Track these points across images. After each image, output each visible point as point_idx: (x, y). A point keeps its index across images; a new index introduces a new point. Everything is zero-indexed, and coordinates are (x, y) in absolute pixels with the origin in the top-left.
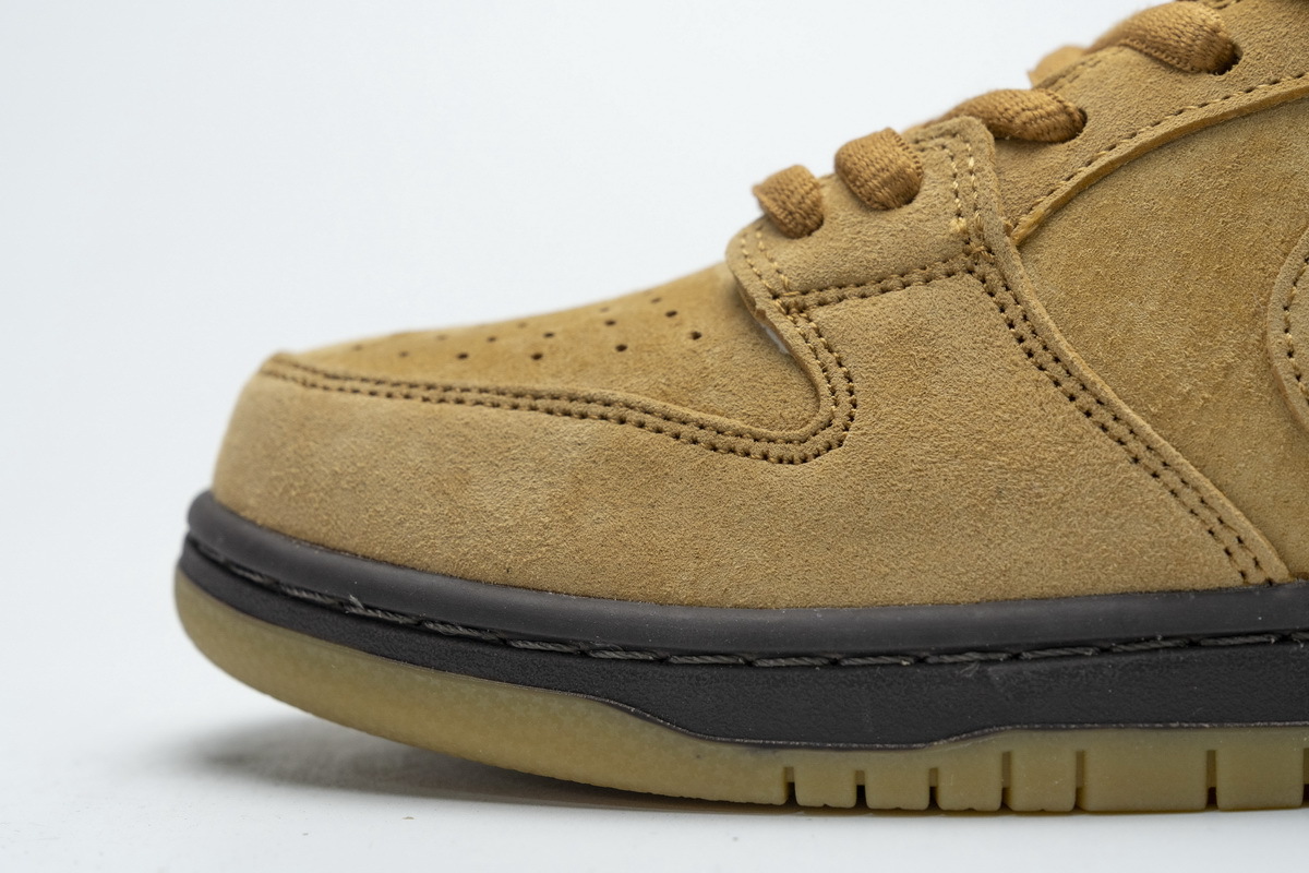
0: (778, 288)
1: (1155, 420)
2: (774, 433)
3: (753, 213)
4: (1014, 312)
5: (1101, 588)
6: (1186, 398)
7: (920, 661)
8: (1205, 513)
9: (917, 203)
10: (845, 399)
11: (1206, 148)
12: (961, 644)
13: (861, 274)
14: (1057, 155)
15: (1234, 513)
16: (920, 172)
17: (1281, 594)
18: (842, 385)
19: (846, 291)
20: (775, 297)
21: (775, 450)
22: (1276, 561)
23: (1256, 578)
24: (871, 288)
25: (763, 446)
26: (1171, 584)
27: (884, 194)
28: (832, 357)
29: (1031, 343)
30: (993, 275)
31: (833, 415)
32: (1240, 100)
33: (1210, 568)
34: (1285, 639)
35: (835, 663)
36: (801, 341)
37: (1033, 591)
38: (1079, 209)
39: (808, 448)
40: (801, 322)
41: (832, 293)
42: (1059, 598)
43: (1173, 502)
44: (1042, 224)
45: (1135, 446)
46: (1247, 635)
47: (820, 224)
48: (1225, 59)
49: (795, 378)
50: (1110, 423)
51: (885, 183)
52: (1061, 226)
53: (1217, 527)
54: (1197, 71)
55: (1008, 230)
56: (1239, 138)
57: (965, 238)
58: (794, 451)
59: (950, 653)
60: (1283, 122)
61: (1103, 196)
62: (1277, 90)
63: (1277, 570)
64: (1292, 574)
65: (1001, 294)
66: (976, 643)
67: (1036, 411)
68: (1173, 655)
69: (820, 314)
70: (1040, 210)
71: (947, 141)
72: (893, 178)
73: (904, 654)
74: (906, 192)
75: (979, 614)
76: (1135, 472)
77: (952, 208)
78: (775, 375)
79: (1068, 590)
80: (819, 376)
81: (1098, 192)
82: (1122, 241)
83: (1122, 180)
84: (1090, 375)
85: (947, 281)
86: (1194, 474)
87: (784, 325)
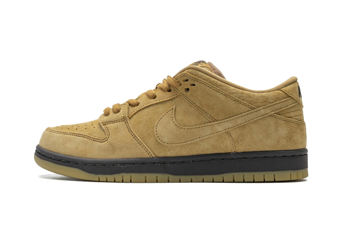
0: (103, 122)
1: (141, 139)
2: (100, 139)
3: (103, 113)
4: (128, 126)
5: (134, 157)
6: (145, 136)
7: (114, 165)
8: (146, 149)
9: (119, 113)
10: (108, 135)
11: (151, 107)
12: (118, 163)
13: (112, 121)
14: (136, 108)
15: (149, 149)
16: (120, 109)
17: (154, 158)
18: (108, 134)
19: (110, 123)
20: (103, 123)
21: (100, 141)
22: (153, 155)
23: (151, 157)
24: (113, 122)
25: (99, 140)
26: (142, 157)
27: (116, 111)
28: (108, 130)
29: (129, 130)
30: (126, 122)
31: (107, 137)
32: (155, 102)
33: (146, 155)
34: (154, 163)
35: (104, 165)
36: (104, 128)
37: (127, 157)
38: (137, 114)
39: (104, 141)
40: (105, 126)
41: (109, 123)
42: (129, 158)
43: (142, 148)
44: (132, 116)
45: (139, 141)
46: (150, 163)
47: (109, 115)
48: (154, 97)
49: (104, 133)
50: (136, 139)
51: (116, 110)
52: (134, 116)
53: (147, 151)
54: (152, 98)
55: (128, 116)
56: (155, 106)
57: (124, 117)
58: (102, 141)
59: (117, 164)
60: (160, 105)
61: (140, 113)
62: (159, 101)
63: (153, 156)
64: (155, 156)
65: (127, 123)
66: (119, 163)
67: (128, 137)
68: (141, 165)
69: (107, 125)
70: (133, 114)
71: (124, 105)
72: (117, 110)
73: (112, 164)
74: (119, 112)
75: (120, 160)
76: (138, 144)
77: (123, 113)
78: (101, 132)
79: (130, 157)
80: (106, 132)
81: (139, 112)
82: (141, 118)
83: (142, 111)
84: (134, 133)
85: (121, 122)
86: (145, 145)
87: (103, 127)
